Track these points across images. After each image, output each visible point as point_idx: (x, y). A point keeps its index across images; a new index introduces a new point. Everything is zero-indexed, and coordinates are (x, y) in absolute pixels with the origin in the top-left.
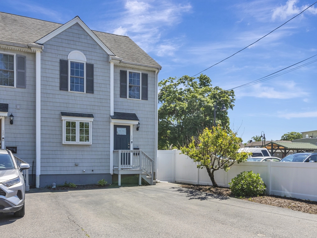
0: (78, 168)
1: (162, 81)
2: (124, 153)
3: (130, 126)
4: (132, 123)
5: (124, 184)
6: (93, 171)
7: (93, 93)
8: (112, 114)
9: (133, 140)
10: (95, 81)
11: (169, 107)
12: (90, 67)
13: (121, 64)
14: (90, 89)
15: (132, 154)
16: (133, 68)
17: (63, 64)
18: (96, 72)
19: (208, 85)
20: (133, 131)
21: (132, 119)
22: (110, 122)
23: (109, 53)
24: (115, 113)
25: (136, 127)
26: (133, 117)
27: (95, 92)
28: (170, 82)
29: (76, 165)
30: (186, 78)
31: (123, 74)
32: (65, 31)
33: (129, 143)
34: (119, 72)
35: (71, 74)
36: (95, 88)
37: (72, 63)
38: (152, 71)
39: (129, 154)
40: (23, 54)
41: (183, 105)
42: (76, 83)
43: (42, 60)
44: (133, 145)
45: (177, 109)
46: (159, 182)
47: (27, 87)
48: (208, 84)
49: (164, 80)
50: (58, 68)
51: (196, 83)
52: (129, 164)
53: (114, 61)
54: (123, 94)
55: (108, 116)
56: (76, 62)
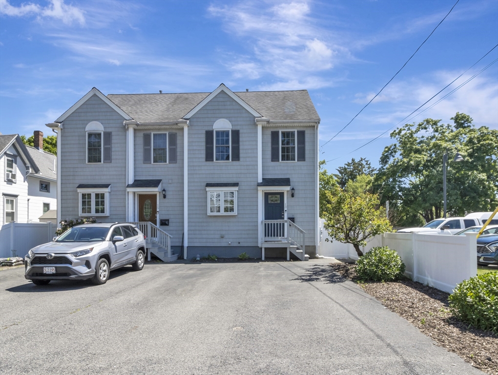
0: (224, 240)
1: (395, 131)
2: (268, 224)
3: (283, 193)
4: (285, 189)
5: (268, 259)
6: (239, 243)
7: (239, 160)
8: (260, 180)
9: (288, 208)
10: (241, 147)
11: (401, 163)
12: (236, 134)
13: (271, 125)
14: (236, 157)
15: (286, 224)
16: (286, 127)
17: (209, 134)
18: (242, 138)
19: (469, 126)
20: (287, 198)
21: (283, 184)
22: (257, 190)
23: (256, 114)
24: (263, 179)
25: (290, 193)
26: (286, 182)
27: (241, 159)
28: (407, 130)
29: (222, 237)
30: (428, 122)
31: (275, 135)
32: (210, 101)
33: (283, 212)
34: (270, 133)
35: (216, 144)
36: (241, 155)
37: (218, 132)
38: (310, 127)
39: (283, 224)
40: (174, 131)
41: (420, 158)
42: (221, 152)
43: (189, 134)
44: (288, 214)
45: (412, 164)
46: (322, 258)
47: (178, 162)
48: (469, 124)
49: (398, 129)
50: (204, 140)
51: (442, 127)
52: (283, 236)
53: (260, 123)
54: (275, 158)
55: (256, 184)
56: (221, 131)
